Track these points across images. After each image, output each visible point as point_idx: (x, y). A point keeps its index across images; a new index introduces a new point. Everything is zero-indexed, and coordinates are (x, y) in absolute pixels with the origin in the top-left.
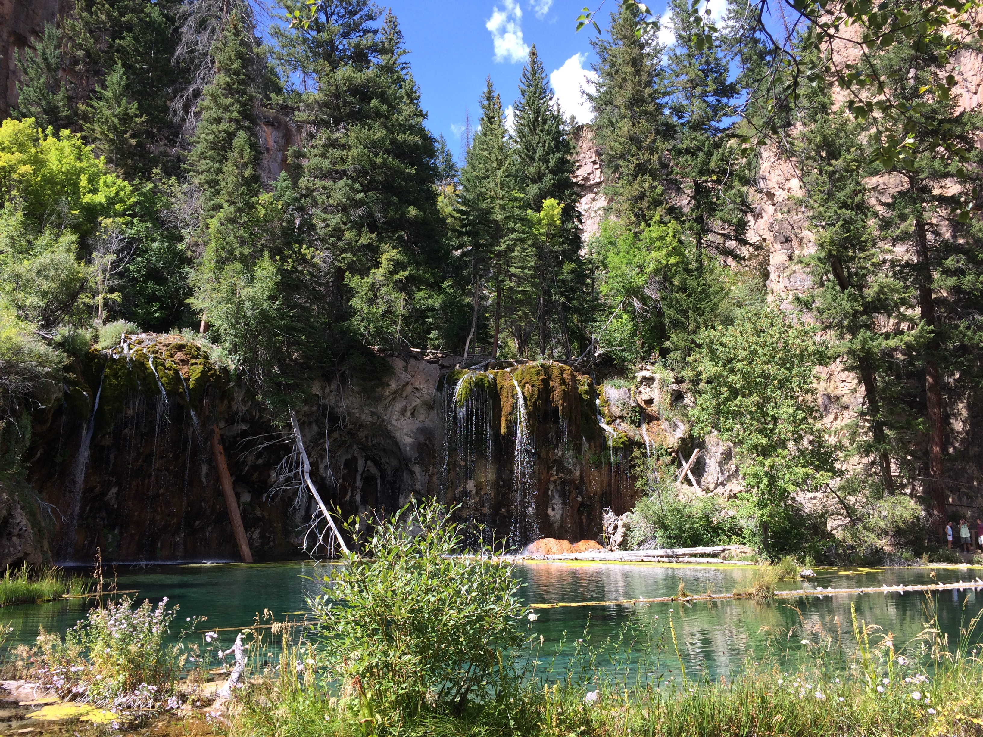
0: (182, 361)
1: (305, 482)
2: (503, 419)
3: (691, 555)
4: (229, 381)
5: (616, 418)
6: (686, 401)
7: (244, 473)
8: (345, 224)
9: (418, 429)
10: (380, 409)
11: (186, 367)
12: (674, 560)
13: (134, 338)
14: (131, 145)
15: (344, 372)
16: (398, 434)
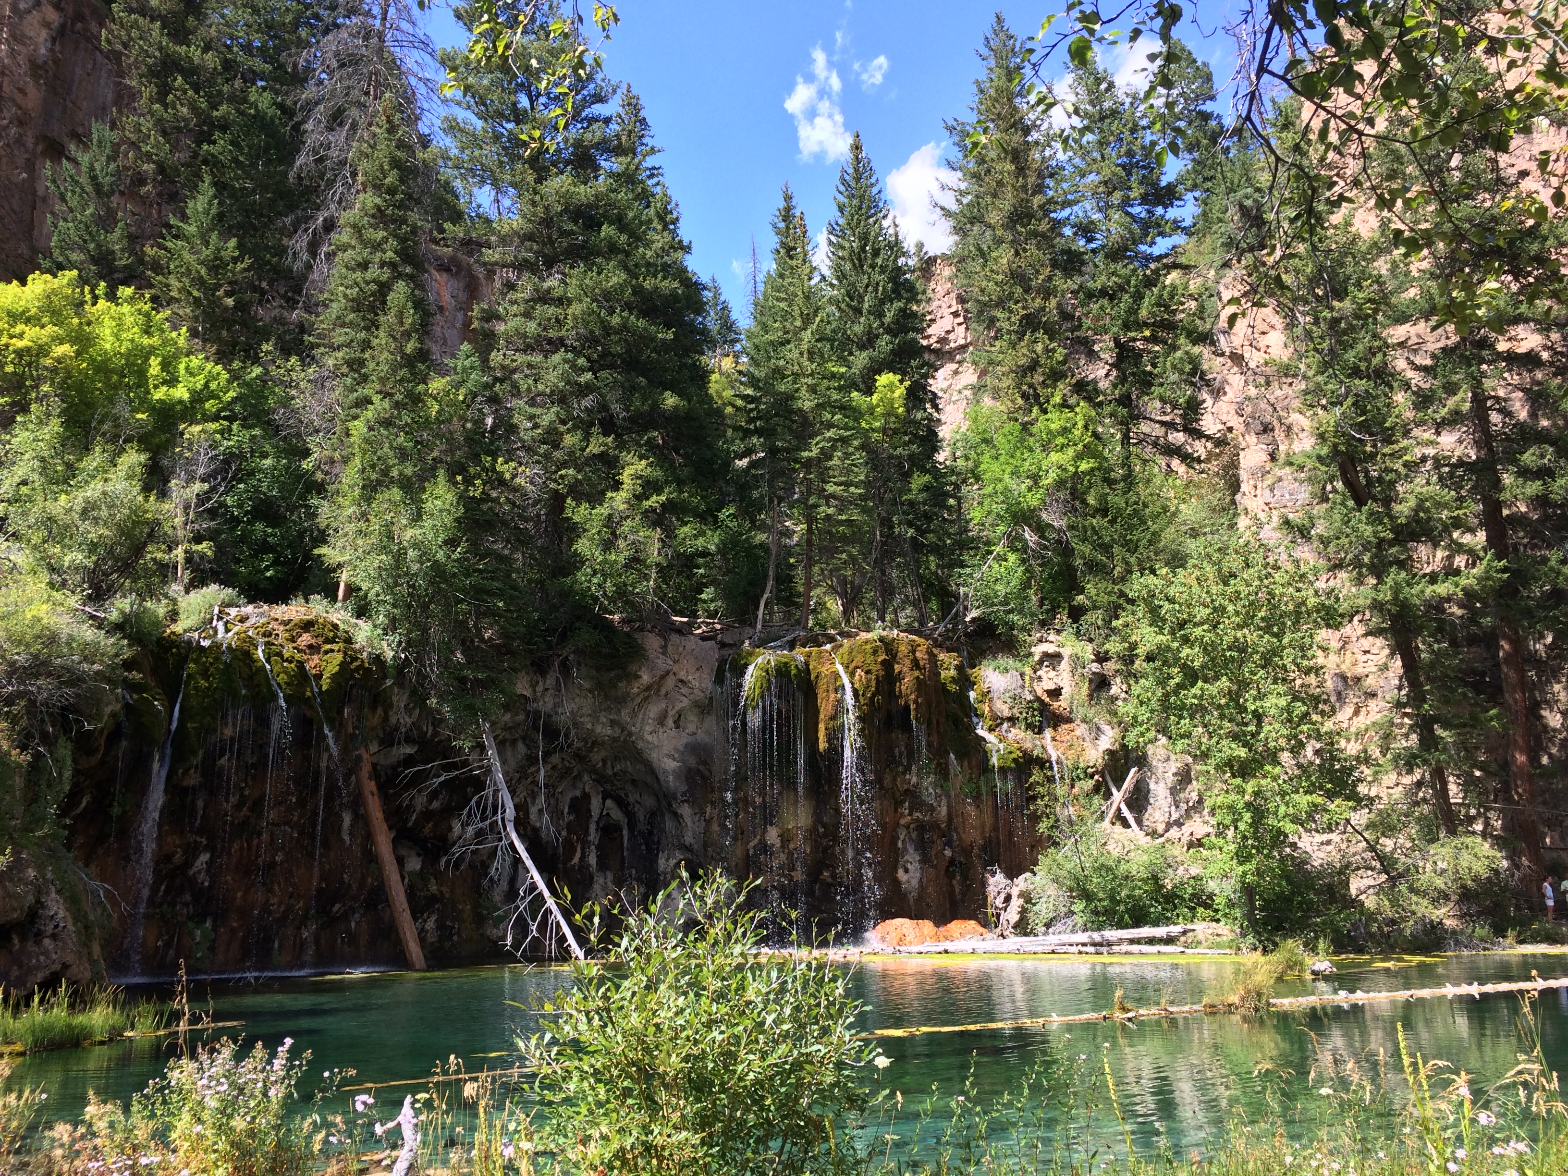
0: (310, 647)
1: (507, 835)
2: (822, 726)
3: (1132, 941)
4: (385, 677)
5: (1003, 720)
6: (1114, 690)
7: (410, 824)
8: (564, 422)
9: (686, 746)
10: (625, 716)
11: (315, 657)
12: (1104, 949)
13: (233, 612)
14: (226, 308)
15: (567, 658)
16: (654, 756)
